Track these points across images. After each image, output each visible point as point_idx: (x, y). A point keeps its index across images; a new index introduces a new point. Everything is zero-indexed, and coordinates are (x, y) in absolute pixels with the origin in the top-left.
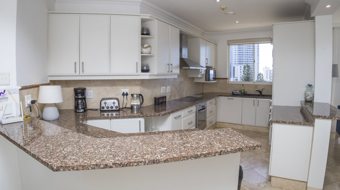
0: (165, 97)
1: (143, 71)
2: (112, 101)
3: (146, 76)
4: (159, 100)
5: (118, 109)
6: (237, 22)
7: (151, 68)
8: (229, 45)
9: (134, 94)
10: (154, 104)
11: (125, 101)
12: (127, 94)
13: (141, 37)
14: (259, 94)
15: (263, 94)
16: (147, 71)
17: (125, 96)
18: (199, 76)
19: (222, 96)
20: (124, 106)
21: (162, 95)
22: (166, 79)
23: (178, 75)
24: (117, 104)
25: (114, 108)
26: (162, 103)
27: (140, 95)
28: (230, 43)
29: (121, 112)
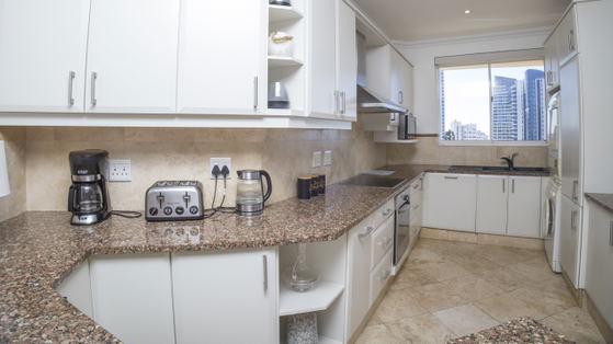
0: (323, 177)
1: (271, 104)
2: (182, 190)
3: (278, 121)
4: (308, 187)
5: (198, 214)
7: (292, 99)
9: (246, 171)
10: (295, 195)
11: (221, 191)
12: (225, 171)
13: (270, 9)
14: (507, 166)
15: (516, 165)
16: (284, 104)
17: (221, 177)
18: (389, 128)
19: (432, 171)
20: (217, 205)
21: (316, 173)
22: (322, 130)
23: (353, 123)
24: (195, 202)
25: (187, 214)
26: (315, 193)
27: (263, 173)
29: (208, 221)
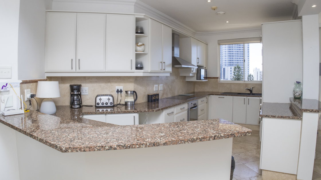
0: (158, 95)
1: (137, 68)
2: (107, 97)
3: (139, 73)
4: (152, 98)
5: (112, 105)
6: (227, 22)
7: (145, 66)
8: (219, 44)
9: (128, 91)
10: (147, 101)
11: (120, 98)
12: (121, 91)
13: (136, 35)
14: (249, 92)
15: (253, 92)
16: (141, 68)
17: (119, 93)
18: (191, 75)
19: (213, 94)
20: (118, 103)
21: (155, 93)
22: (158, 76)
23: (170, 73)
24: (111, 101)
25: (109, 105)
26: (155, 100)
27: (134, 92)
28: (221, 43)
29: (115, 108)
